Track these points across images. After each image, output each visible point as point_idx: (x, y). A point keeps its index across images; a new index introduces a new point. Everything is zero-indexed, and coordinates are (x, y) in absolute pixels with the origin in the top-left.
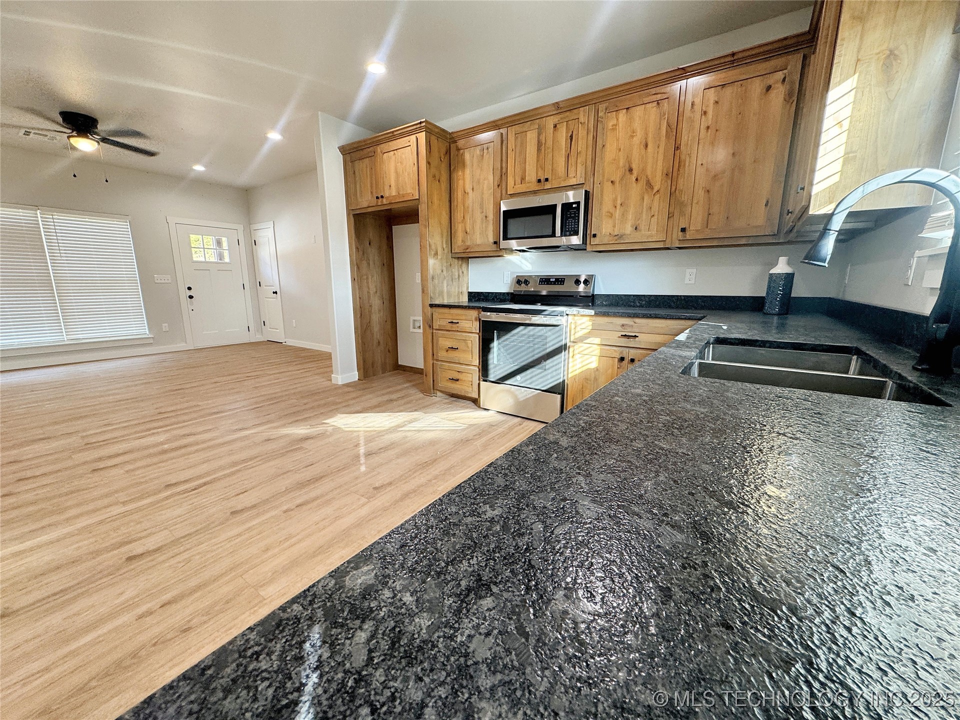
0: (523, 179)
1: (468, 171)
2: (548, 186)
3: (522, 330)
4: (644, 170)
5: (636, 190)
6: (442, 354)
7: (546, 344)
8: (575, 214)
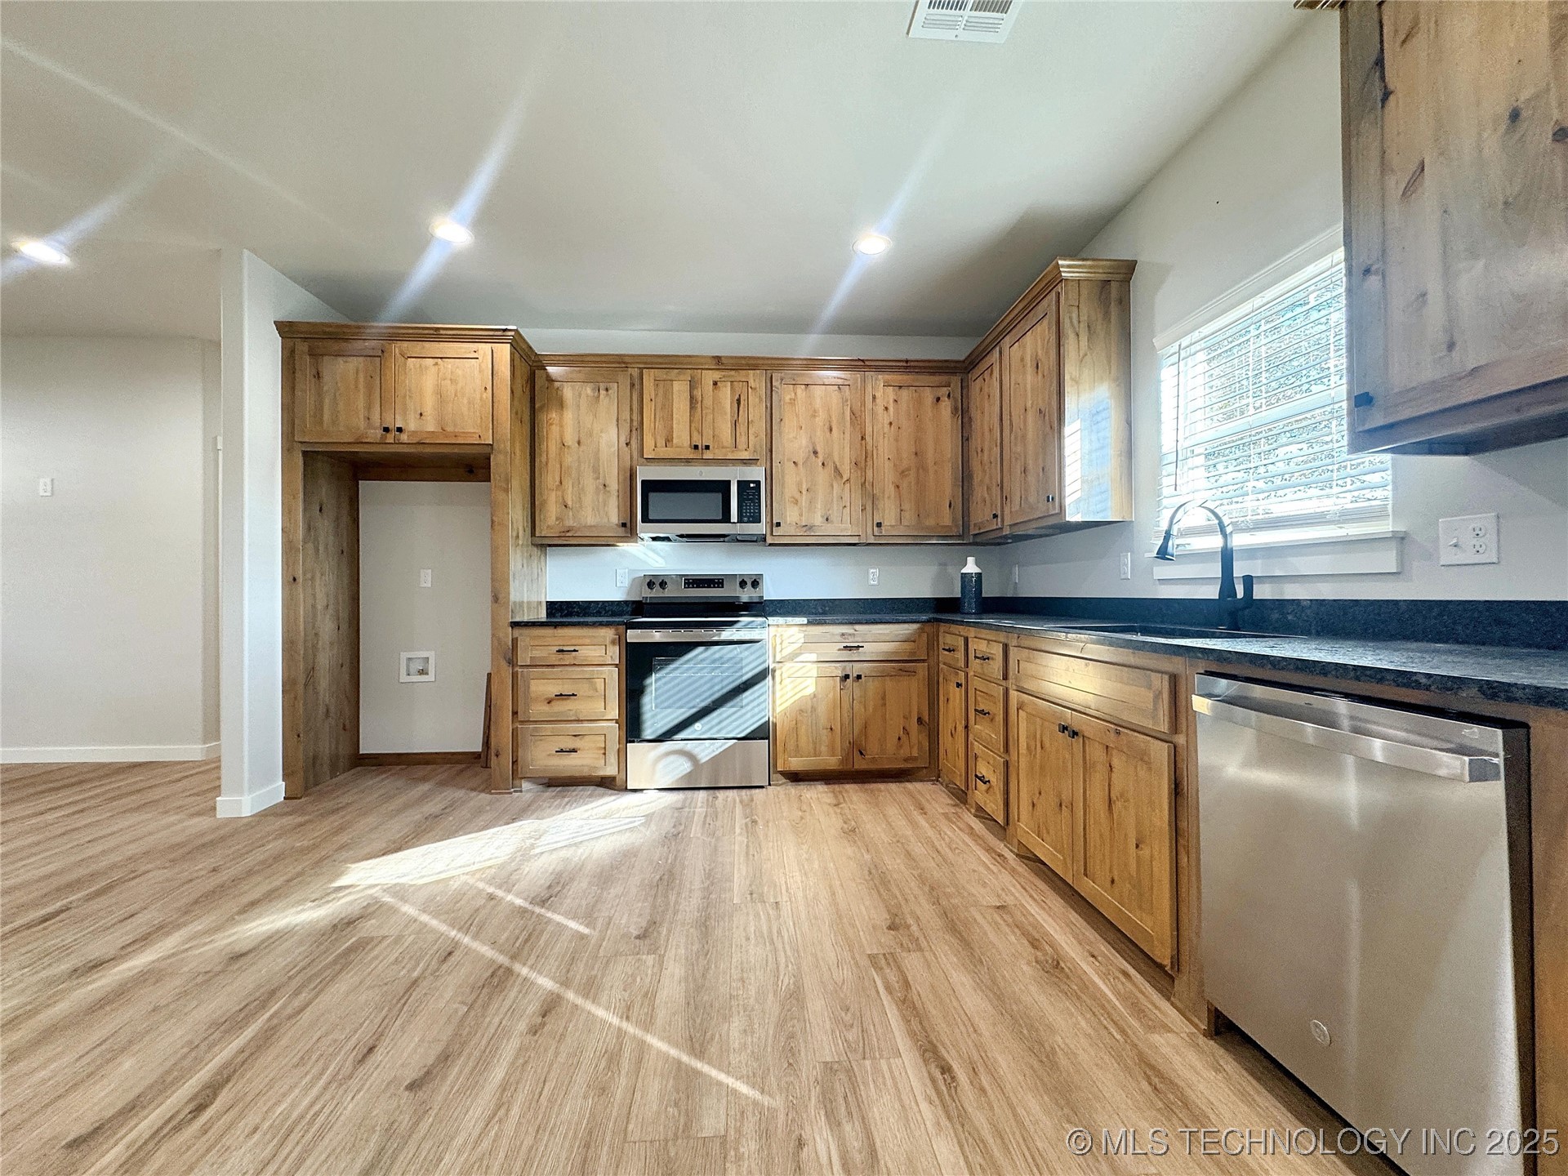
0: (668, 441)
1: (569, 416)
2: (708, 455)
3: (702, 653)
4: (830, 455)
5: (823, 476)
6: (538, 710)
7: (742, 668)
8: (754, 495)
